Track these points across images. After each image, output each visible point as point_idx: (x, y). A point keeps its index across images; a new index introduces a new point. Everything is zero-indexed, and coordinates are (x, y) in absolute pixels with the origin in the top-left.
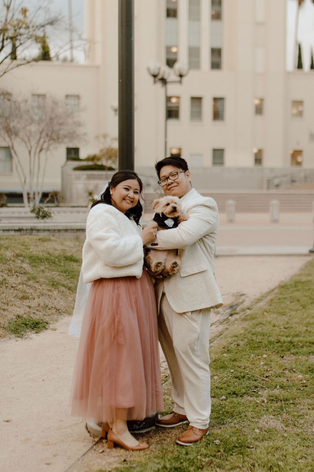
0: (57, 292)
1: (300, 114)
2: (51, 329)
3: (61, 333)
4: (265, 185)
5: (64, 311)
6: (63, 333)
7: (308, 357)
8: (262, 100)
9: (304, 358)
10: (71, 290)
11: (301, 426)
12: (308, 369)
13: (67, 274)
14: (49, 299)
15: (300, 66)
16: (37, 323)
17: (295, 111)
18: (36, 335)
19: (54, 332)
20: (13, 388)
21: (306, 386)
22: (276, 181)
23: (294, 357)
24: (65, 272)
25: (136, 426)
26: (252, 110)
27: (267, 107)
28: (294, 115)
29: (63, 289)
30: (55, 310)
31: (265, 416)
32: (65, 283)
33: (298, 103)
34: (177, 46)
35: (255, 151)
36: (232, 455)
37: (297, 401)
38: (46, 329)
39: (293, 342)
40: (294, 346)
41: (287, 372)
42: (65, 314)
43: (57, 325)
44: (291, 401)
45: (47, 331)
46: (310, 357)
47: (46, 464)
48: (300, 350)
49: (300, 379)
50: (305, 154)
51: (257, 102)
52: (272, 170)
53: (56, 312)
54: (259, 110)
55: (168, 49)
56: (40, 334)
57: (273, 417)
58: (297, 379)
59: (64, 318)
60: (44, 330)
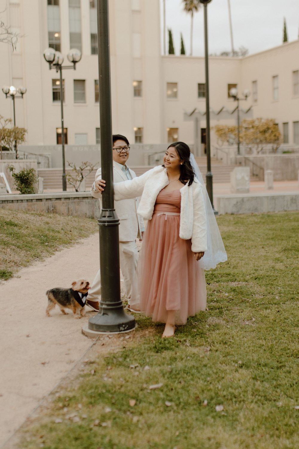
0: (10, 249)
1: (175, 95)
2: (16, 277)
3: (26, 279)
4: (146, 162)
5: (20, 263)
6: (28, 279)
7: (227, 283)
8: (140, 82)
9: (225, 284)
10: (20, 248)
11: (237, 322)
12: (231, 290)
13: (13, 236)
14: (5, 255)
15: (171, 51)
16: (4, 273)
17: (169, 92)
18: (7, 282)
19: (19, 279)
20: (11, 315)
21: (233, 300)
22: (156, 157)
23: (217, 284)
24: (11, 234)
25: (122, 329)
26: (132, 92)
27: (145, 89)
28: (169, 96)
29: (13, 247)
30: (14, 263)
31: (210, 317)
32: (13, 242)
33: (173, 85)
34: (59, 33)
35: (135, 129)
36: (196, 339)
37: (229, 308)
38: (12, 277)
39: (214, 274)
40: (215, 277)
41: (215, 293)
42: (21, 266)
43: (19, 274)
44: (226, 309)
45: (13, 279)
46: (229, 283)
47: (66, 354)
48: (221, 279)
49: (227, 296)
50: (180, 131)
51: (135, 84)
52: (152, 146)
53: (14, 264)
54: (137, 92)
55: (51, 34)
56: (9, 281)
57: (216, 318)
58: (225, 296)
59: (22, 269)
60: (11, 278)
